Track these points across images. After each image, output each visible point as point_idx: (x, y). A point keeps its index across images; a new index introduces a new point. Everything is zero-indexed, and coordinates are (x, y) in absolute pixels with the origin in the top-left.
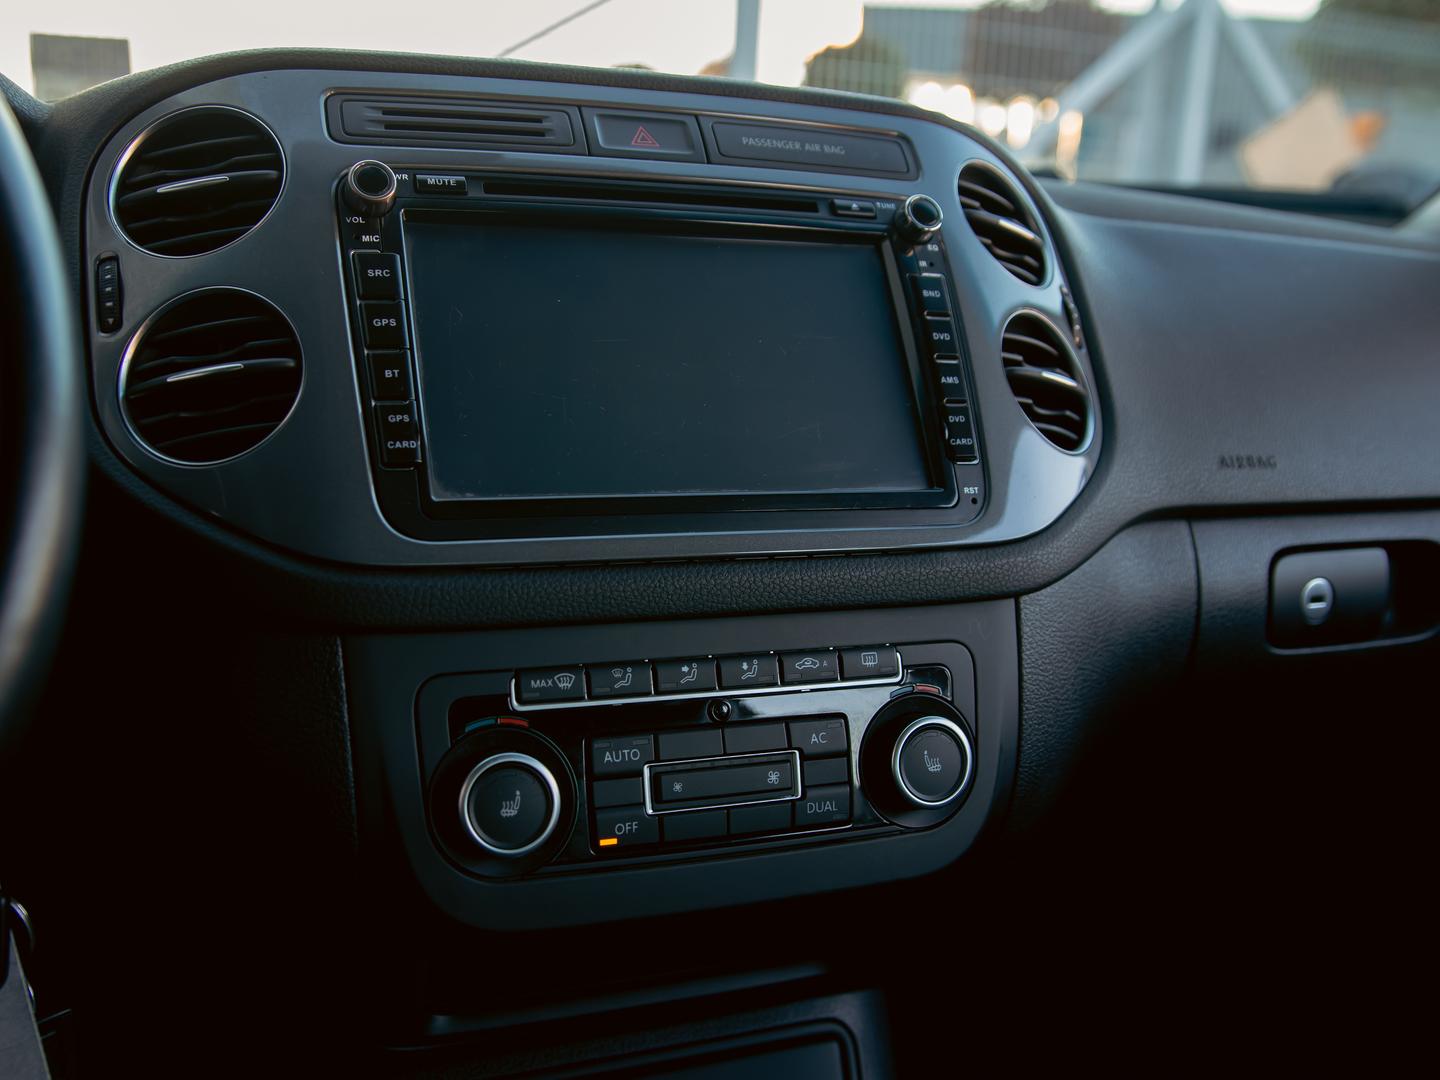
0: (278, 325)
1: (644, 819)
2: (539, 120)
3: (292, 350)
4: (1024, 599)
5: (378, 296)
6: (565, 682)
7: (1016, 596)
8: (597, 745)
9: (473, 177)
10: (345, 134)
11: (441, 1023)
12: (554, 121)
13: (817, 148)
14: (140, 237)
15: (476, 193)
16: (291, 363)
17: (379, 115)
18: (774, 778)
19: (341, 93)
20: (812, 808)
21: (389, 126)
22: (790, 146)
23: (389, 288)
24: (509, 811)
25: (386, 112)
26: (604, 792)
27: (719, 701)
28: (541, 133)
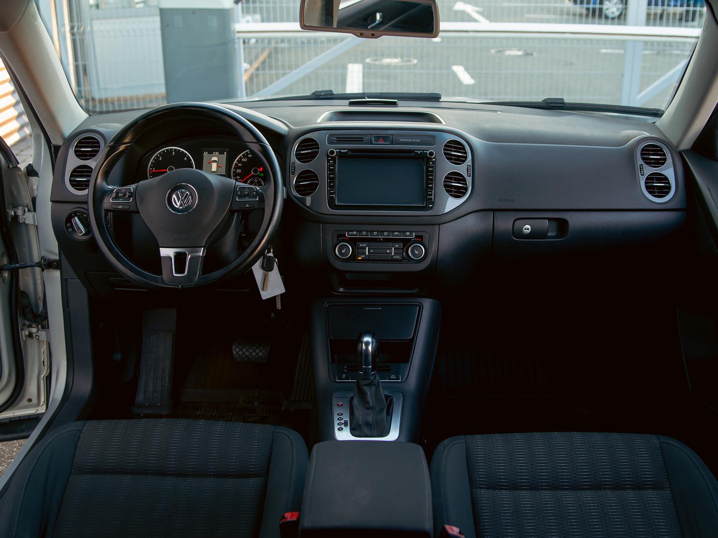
0: (316, 176)
1: (366, 255)
2: (363, 138)
3: (317, 180)
4: (441, 225)
5: (331, 171)
6: (355, 233)
7: (439, 225)
8: (359, 243)
9: (350, 150)
10: (330, 142)
11: (341, 290)
12: (366, 138)
13: (415, 140)
14: (298, 159)
15: (350, 153)
16: (317, 182)
17: (336, 139)
18: (388, 251)
19: (331, 135)
20: (395, 257)
21: (337, 141)
22: (409, 140)
23: (333, 170)
24: (343, 251)
25: (337, 138)
26: (360, 251)
27: (380, 238)
28: (363, 141)
